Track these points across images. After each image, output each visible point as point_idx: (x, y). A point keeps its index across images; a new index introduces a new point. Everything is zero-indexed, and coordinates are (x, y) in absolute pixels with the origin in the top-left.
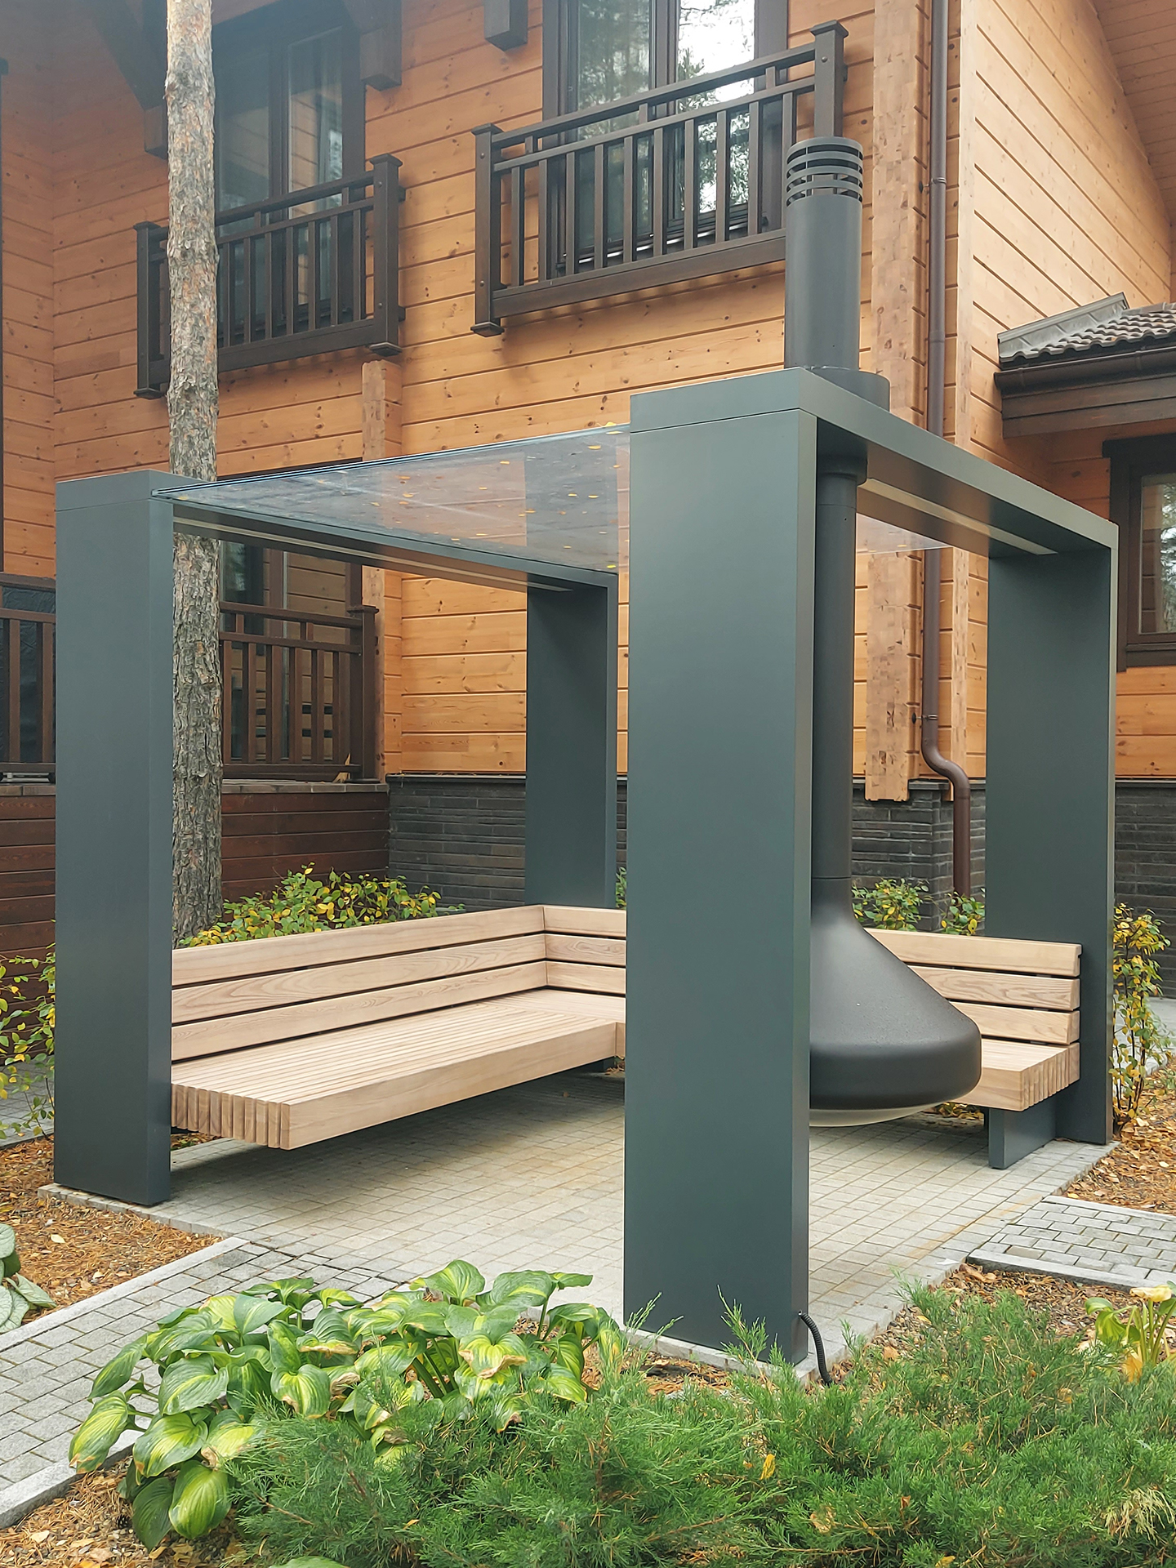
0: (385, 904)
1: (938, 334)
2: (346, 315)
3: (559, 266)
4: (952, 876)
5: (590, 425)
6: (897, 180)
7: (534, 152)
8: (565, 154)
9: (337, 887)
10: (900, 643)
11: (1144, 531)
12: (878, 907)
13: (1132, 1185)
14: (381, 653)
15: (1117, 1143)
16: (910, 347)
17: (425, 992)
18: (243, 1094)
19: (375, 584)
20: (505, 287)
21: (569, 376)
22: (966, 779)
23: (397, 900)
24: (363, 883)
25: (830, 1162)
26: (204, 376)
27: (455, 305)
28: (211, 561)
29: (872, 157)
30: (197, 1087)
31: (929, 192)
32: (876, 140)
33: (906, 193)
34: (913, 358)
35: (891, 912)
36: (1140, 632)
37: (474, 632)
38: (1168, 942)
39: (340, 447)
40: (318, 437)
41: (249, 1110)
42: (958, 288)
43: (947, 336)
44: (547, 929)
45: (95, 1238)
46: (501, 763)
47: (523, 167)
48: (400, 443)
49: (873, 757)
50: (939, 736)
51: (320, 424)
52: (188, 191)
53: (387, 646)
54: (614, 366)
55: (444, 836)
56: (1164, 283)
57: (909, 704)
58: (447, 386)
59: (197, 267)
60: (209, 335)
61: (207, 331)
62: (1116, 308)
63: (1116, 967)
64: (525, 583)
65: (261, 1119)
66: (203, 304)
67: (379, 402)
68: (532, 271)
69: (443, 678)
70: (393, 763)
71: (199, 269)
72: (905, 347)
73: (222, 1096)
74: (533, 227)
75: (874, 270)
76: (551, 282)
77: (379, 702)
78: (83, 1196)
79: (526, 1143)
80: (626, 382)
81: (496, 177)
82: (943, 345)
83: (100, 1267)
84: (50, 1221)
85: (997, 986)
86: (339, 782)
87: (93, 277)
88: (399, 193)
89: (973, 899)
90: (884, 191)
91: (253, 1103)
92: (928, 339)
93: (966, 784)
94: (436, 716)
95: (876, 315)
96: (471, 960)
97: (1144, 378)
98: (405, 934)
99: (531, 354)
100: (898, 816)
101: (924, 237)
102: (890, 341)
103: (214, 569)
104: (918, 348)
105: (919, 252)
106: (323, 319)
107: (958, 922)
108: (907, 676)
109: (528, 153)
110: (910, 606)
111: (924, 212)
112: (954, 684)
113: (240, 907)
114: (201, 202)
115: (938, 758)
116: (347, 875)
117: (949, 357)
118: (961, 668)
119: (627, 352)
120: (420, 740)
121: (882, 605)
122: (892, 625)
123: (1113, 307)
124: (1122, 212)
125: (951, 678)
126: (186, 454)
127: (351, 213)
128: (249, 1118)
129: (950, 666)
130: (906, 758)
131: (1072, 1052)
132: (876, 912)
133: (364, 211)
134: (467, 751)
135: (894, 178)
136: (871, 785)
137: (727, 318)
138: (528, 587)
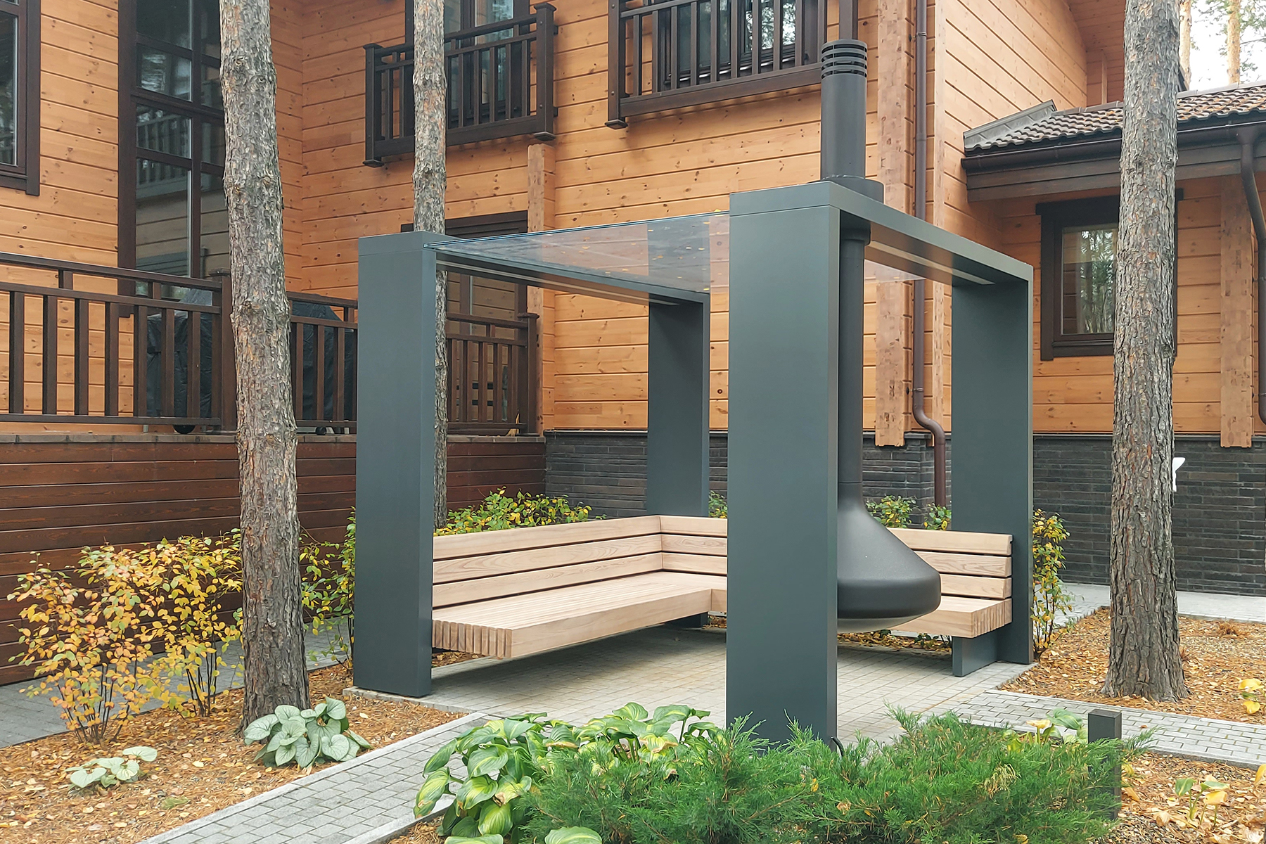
0: (554, 514)
1: (922, 136)
2: (517, 112)
3: (666, 82)
4: (934, 497)
5: (687, 190)
6: (894, 33)
7: (649, 5)
8: (670, 8)
9: (522, 503)
10: (898, 340)
11: (1064, 265)
12: (883, 515)
13: (1043, 687)
14: (540, 346)
15: (1036, 664)
16: (903, 144)
17: (584, 570)
18: (481, 624)
19: (537, 299)
20: (628, 96)
21: (672, 157)
22: (942, 432)
23: (562, 511)
24: (539, 500)
25: (851, 674)
26: (438, 163)
27: (593, 107)
28: (441, 285)
29: (877, 16)
30: (450, 621)
31: (916, 41)
32: (881, 6)
33: (900, 42)
34: (905, 151)
35: (891, 517)
36: (1062, 333)
37: (605, 332)
38: (1068, 534)
39: (511, 203)
40: (495, 195)
41: (485, 634)
42: (935, 105)
43: (928, 136)
44: (663, 531)
45: (386, 716)
46: (625, 422)
47: (641, 15)
48: (554, 201)
49: (881, 417)
50: (924, 403)
51: (497, 186)
52: (428, 42)
53: (544, 341)
54: (704, 151)
55: (585, 473)
56: (1082, 92)
57: (904, 381)
58: (587, 162)
59: (433, 91)
60: (441, 136)
61: (439, 133)
62: (1047, 110)
63: (1034, 550)
64: (647, 300)
65: (493, 639)
66: (437, 116)
67: (540, 173)
68: (647, 85)
69: (584, 363)
70: (549, 422)
71: (434, 93)
72: (900, 143)
73: (466, 627)
74: (648, 55)
75: (879, 92)
76: (661, 94)
77: (539, 380)
78: (374, 693)
79: (654, 665)
80: (712, 162)
81: (622, 21)
82: (925, 143)
83: (395, 730)
84: (355, 708)
85: (959, 562)
86: (510, 435)
87: (332, 80)
88: (554, 28)
89: (944, 508)
90: (885, 40)
91: (487, 630)
92: (915, 138)
93: (943, 435)
94: (578, 390)
95: (881, 121)
96: (613, 550)
97: (1060, 163)
98: (571, 532)
99: (646, 141)
100: (898, 457)
101: (913, 71)
102: (890, 139)
103: (443, 290)
104: (909, 144)
105: (909, 80)
106: (500, 114)
107: (936, 523)
108: (903, 363)
109: (644, 6)
110: (904, 315)
111: (912, 54)
112: (934, 368)
113: (460, 515)
114: (436, 49)
115: (923, 417)
116: (528, 494)
117: (929, 150)
118: (939, 357)
119: (713, 141)
120: (568, 407)
121: (886, 315)
122: (892, 328)
123: (1045, 110)
124: (1051, 44)
125: (932, 364)
126: (425, 215)
127: (521, 42)
128: (485, 640)
129: (932, 355)
130: (903, 417)
131: (1006, 604)
132: (882, 518)
133: (529, 41)
134: (601, 414)
135: (892, 31)
136: (879, 436)
137: (781, 121)
138: (650, 303)
